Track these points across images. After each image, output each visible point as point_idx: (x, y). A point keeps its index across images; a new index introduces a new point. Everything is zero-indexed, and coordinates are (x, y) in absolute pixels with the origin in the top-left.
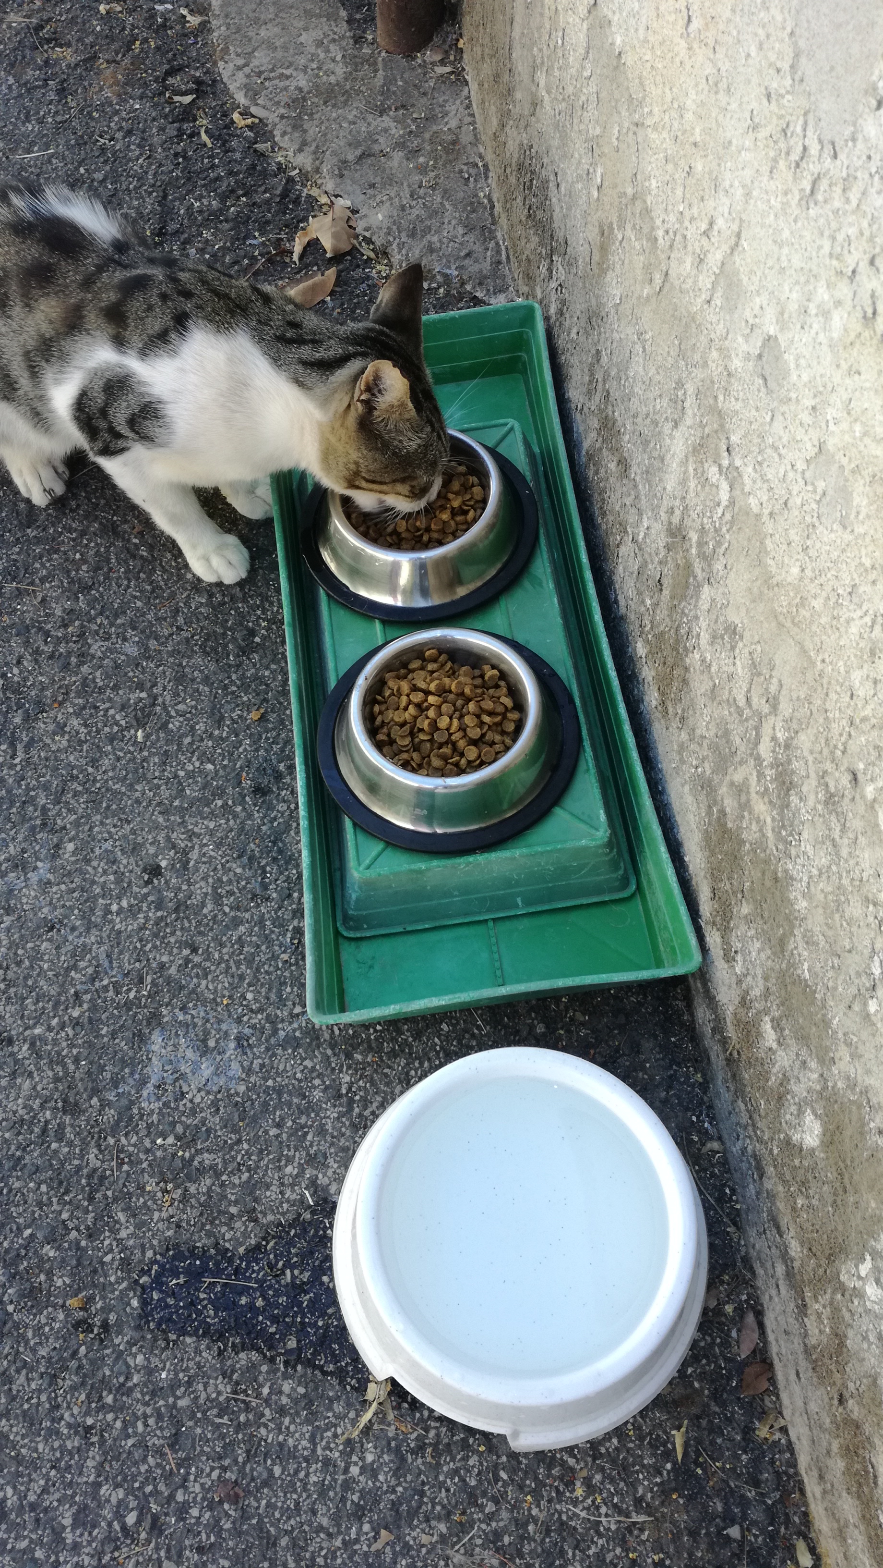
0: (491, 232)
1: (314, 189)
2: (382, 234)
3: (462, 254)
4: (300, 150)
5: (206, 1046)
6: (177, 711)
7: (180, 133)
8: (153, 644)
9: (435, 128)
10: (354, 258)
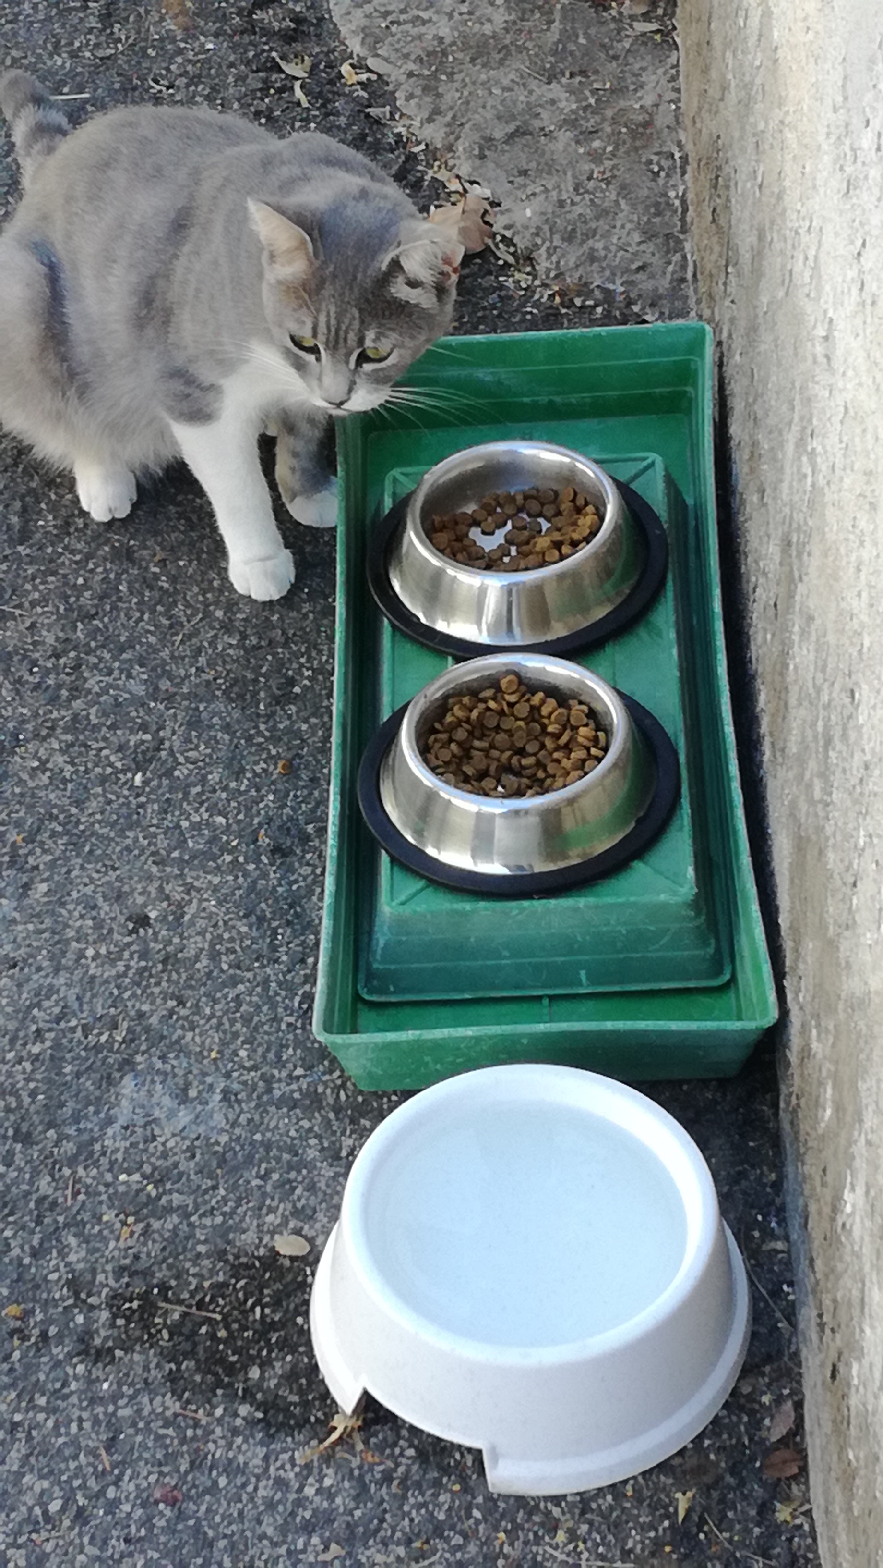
0: (679, 241)
1: (443, 170)
2: (528, 234)
3: (634, 267)
4: (430, 120)
5: (186, 1095)
6: (186, 758)
7: (267, 85)
8: (165, 684)
9: (622, 104)
10: (485, 261)
